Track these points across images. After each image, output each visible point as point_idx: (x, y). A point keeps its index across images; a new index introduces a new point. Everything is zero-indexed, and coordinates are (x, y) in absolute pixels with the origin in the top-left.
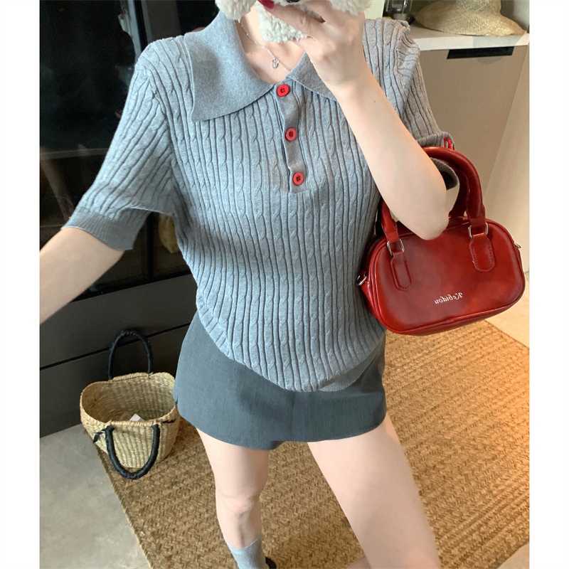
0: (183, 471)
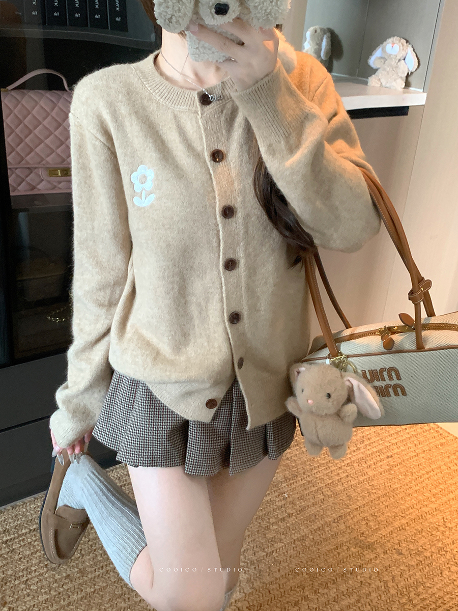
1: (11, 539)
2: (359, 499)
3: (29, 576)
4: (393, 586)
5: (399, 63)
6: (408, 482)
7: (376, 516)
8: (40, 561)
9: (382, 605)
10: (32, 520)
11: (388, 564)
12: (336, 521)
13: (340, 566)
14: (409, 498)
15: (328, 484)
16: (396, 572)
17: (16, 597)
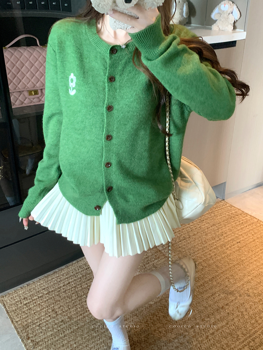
0: (60, 320)
1: (28, 302)
2: (223, 267)
3: (41, 322)
4: (246, 314)
5: (229, 16)
6: (250, 255)
7: (234, 276)
8: (46, 314)
9: (241, 325)
10: (39, 291)
11: (243, 302)
12: (211, 280)
13: (215, 305)
14: (251, 265)
15: (205, 260)
16: (247, 306)
17: (35, 334)
